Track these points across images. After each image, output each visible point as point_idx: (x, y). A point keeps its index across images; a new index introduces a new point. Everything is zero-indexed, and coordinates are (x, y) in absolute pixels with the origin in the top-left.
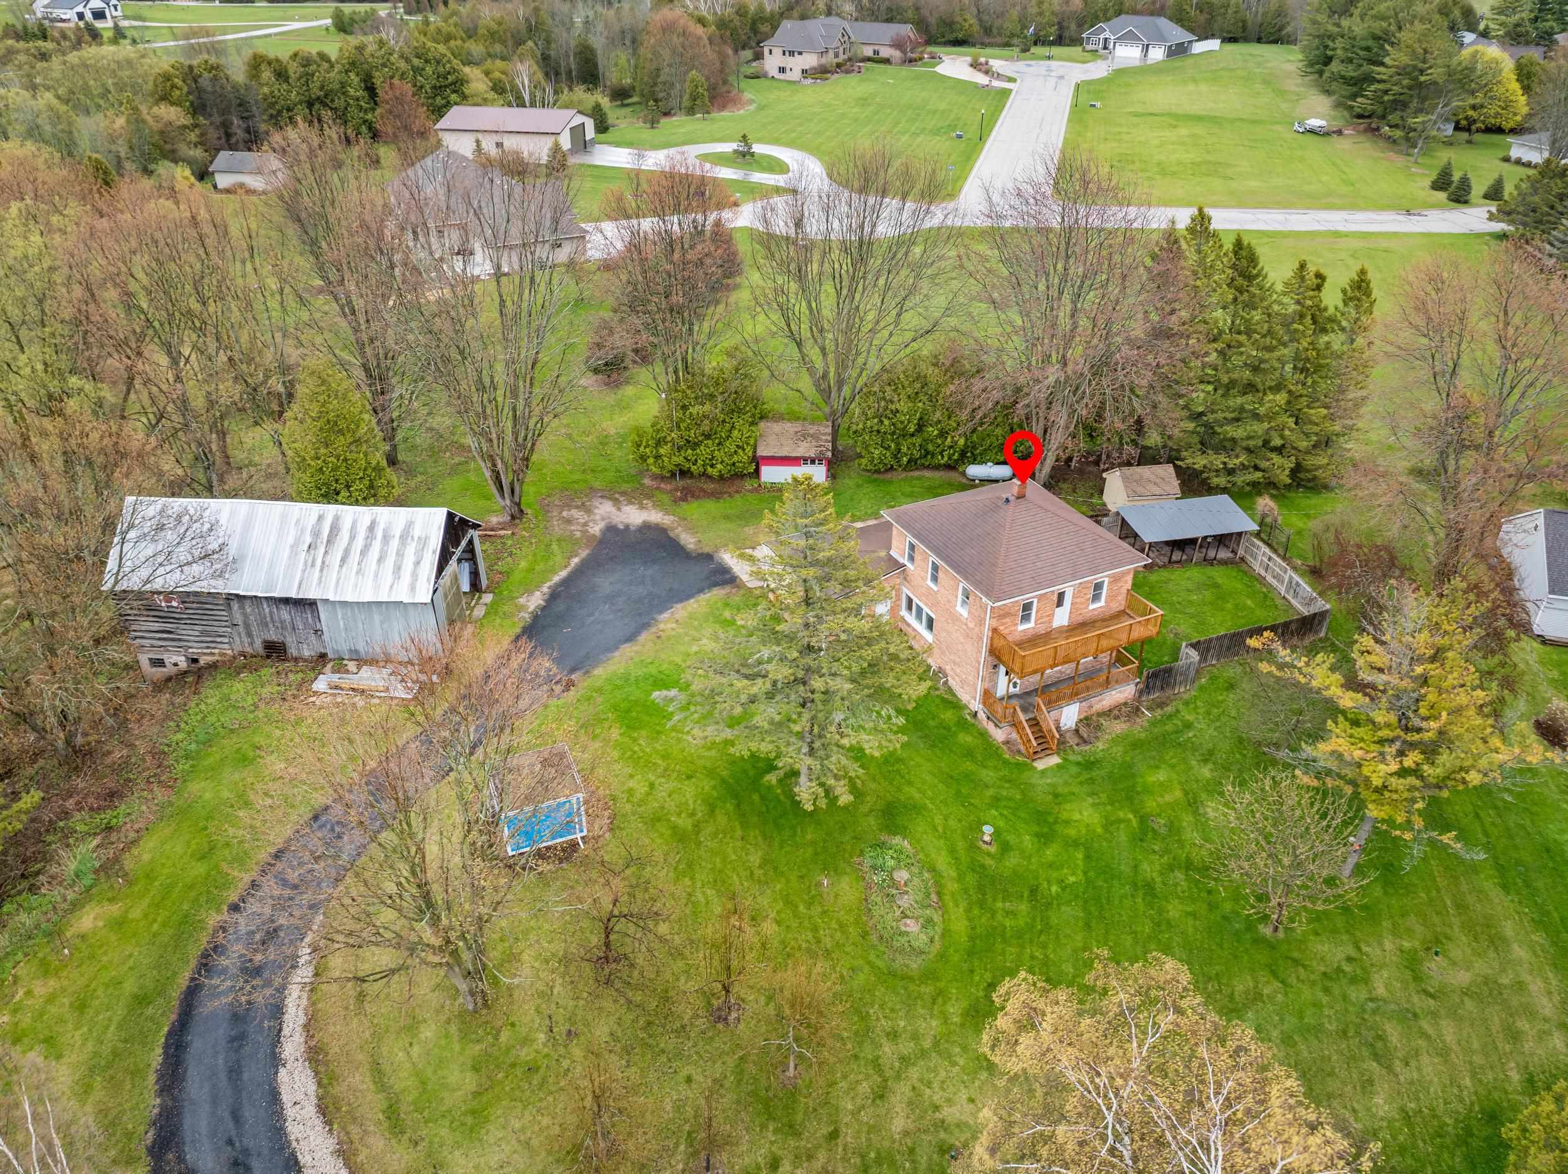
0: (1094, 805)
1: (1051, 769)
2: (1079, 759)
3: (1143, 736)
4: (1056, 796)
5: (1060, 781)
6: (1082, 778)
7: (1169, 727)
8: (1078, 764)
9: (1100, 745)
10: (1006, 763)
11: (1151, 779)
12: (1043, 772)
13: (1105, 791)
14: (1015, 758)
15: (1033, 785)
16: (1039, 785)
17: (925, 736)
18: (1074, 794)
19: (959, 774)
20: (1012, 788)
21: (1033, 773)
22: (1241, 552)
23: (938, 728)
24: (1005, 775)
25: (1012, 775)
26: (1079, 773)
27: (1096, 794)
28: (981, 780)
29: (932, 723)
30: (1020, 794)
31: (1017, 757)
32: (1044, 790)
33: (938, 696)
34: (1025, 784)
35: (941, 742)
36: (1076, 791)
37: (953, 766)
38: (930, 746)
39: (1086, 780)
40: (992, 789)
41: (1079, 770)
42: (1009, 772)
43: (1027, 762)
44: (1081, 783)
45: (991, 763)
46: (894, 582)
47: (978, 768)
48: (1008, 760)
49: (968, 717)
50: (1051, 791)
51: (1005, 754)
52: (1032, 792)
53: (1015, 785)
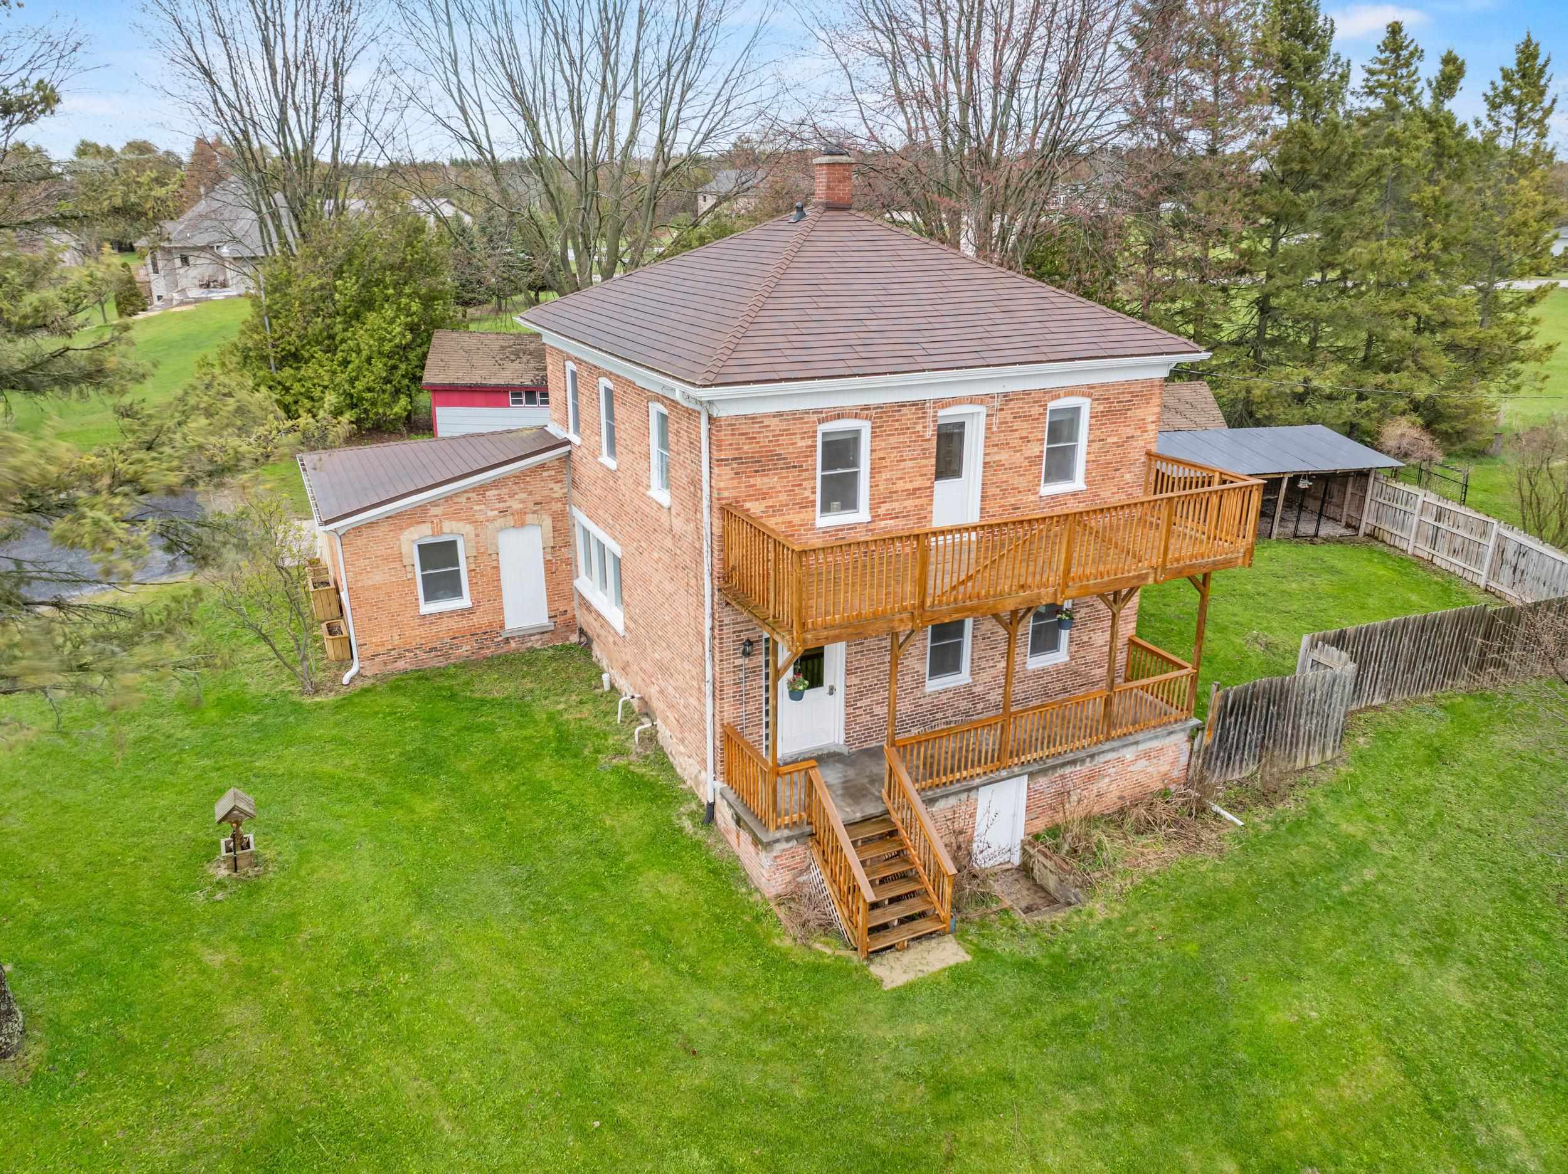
0: (1085, 1122)
1: (932, 983)
2: (1033, 951)
3: (1227, 877)
4: (943, 1088)
5: (964, 1031)
6: (1042, 1018)
7: (1301, 854)
8: (1027, 966)
9: (1098, 908)
10: (777, 963)
11: (1278, 1018)
12: (902, 997)
13: (1125, 1067)
14: (809, 948)
15: (860, 1046)
16: (884, 1044)
17: (529, 878)
18: (1009, 1079)
19: (603, 1004)
20: (780, 1058)
21: (866, 1002)
22: (1367, 522)
23: (582, 855)
24: (765, 1010)
25: (789, 1008)
26: (1030, 1000)
27: (1093, 1079)
28: (674, 1029)
29: (568, 840)
30: (809, 1082)
31: (818, 946)
32: (900, 1065)
33: (615, 770)
34: (832, 1040)
35: (577, 898)
36: (1018, 1067)
37: (591, 977)
38: (535, 911)
39: (1054, 1023)
40: (708, 1064)
41: (1029, 990)
42: (781, 998)
43: (848, 960)
44: (1037, 1036)
45: (727, 965)
46: (546, 492)
47: (675, 984)
48: (784, 955)
49: (687, 824)
50: (926, 1070)
51: (778, 935)
52: (854, 1075)
53: (794, 1045)
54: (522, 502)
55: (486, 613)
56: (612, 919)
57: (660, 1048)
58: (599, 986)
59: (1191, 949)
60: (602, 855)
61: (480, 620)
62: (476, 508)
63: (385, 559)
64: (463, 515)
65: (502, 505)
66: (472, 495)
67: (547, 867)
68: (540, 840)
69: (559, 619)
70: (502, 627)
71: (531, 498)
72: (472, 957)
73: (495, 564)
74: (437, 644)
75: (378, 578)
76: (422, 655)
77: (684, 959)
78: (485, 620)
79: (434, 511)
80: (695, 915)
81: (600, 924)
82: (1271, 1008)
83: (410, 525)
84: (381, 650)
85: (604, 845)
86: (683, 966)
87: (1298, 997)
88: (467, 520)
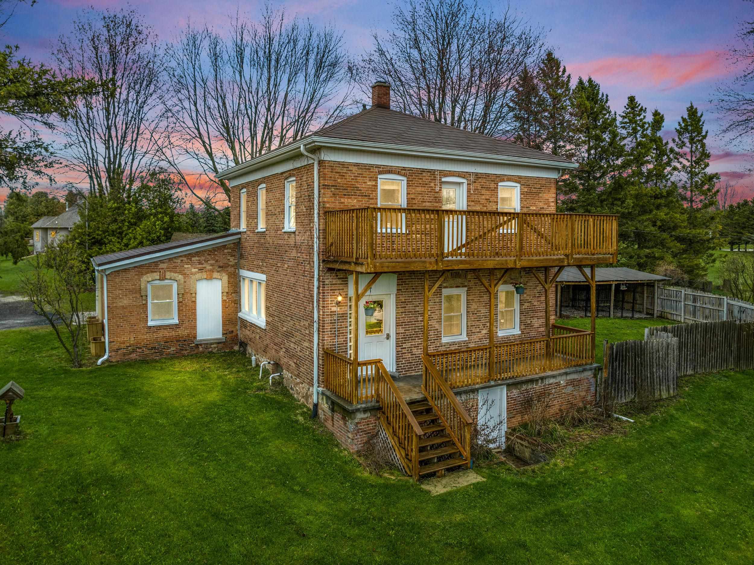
1: (463, 492)
2: (524, 480)
3: (633, 445)
4: (479, 552)
5: (488, 518)
6: (538, 512)
7: (672, 434)
8: (522, 485)
9: (559, 462)
10: (359, 484)
11: (688, 513)
13: (598, 539)
14: (381, 476)
15: (419, 528)
16: (434, 527)
17: (198, 443)
18: (523, 546)
19: (242, 509)
20: (364, 537)
21: (421, 502)
22: (657, 308)
23: (234, 432)
24: (353, 509)
25: (369, 508)
26: (528, 502)
27: (579, 546)
28: (291, 522)
29: (224, 426)
30: (384, 550)
31: (386, 475)
32: (447, 539)
33: (257, 396)
34: (399, 525)
35: (228, 454)
36: (528, 539)
37: (233, 494)
38: (199, 460)
39: (546, 514)
40: (313, 542)
41: (526, 497)
42: (363, 503)
43: (407, 481)
44: (537, 521)
45: (326, 487)
46: (226, 261)
47: (292, 497)
48: (365, 481)
49: (300, 418)
50: (466, 541)
51: (360, 471)
52: (417, 545)
53: (374, 529)
54: (212, 265)
55: (186, 328)
56: (250, 464)
57: (280, 533)
58: (239, 499)
59: (623, 477)
60: (245, 433)
61: (183, 332)
62: (186, 266)
63: (131, 291)
64: (178, 270)
65: (200, 266)
66: (185, 259)
67: (210, 439)
68: (207, 426)
69: (229, 336)
70: (195, 337)
71: (217, 264)
72: (155, 482)
73: (194, 299)
74: (156, 345)
75: (125, 302)
76: (147, 352)
77: (298, 484)
78: (186, 332)
79: (162, 266)
80: (305, 462)
81: (242, 467)
82: (683, 507)
83: (147, 273)
84: (122, 346)
85: (247, 429)
86: (297, 488)
87: (697, 500)
88: (180, 273)
